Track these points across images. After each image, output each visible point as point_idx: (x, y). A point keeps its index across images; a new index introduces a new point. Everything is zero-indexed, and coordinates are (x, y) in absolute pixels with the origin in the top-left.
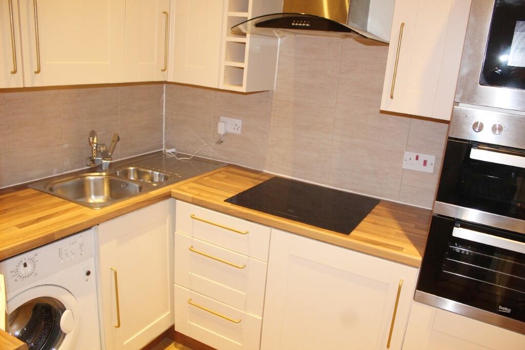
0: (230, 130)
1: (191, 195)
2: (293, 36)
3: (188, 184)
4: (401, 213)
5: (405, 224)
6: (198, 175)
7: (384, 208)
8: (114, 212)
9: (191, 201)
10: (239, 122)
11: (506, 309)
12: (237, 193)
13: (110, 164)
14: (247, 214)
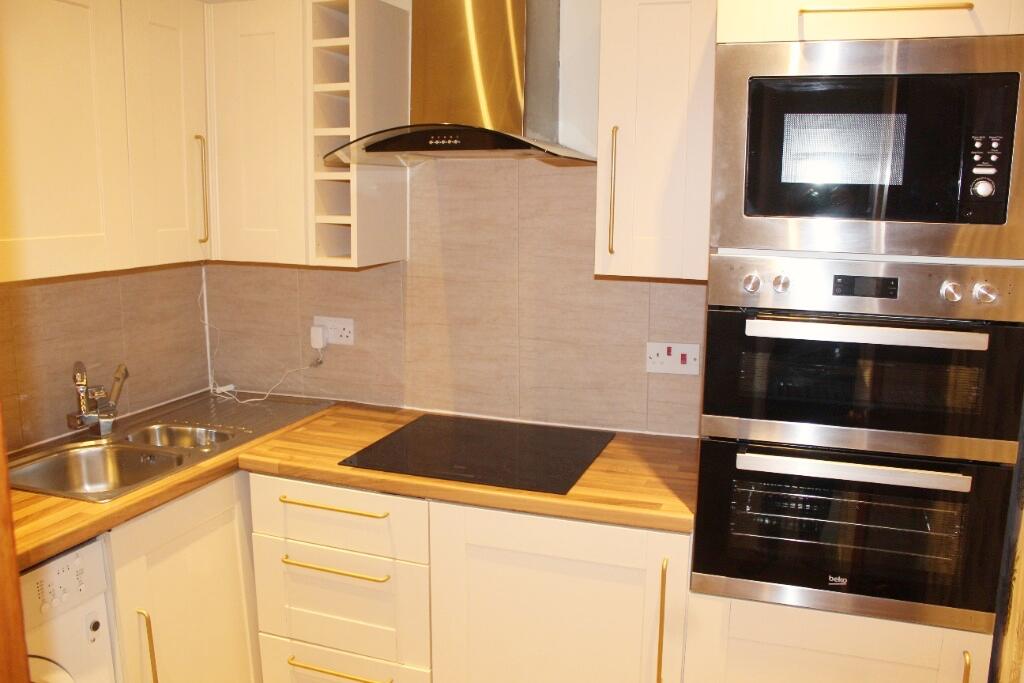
0: (333, 340)
1: (277, 461)
2: (431, 161)
3: (268, 443)
4: (651, 450)
5: (663, 466)
6: (284, 426)
7: (625, 446)
8: (137, 504)
9: (276, 471)
10: (349, 324)
11: (839, 579)
12: (360, 449)
13: (114, 422)
14: (382, 481)
